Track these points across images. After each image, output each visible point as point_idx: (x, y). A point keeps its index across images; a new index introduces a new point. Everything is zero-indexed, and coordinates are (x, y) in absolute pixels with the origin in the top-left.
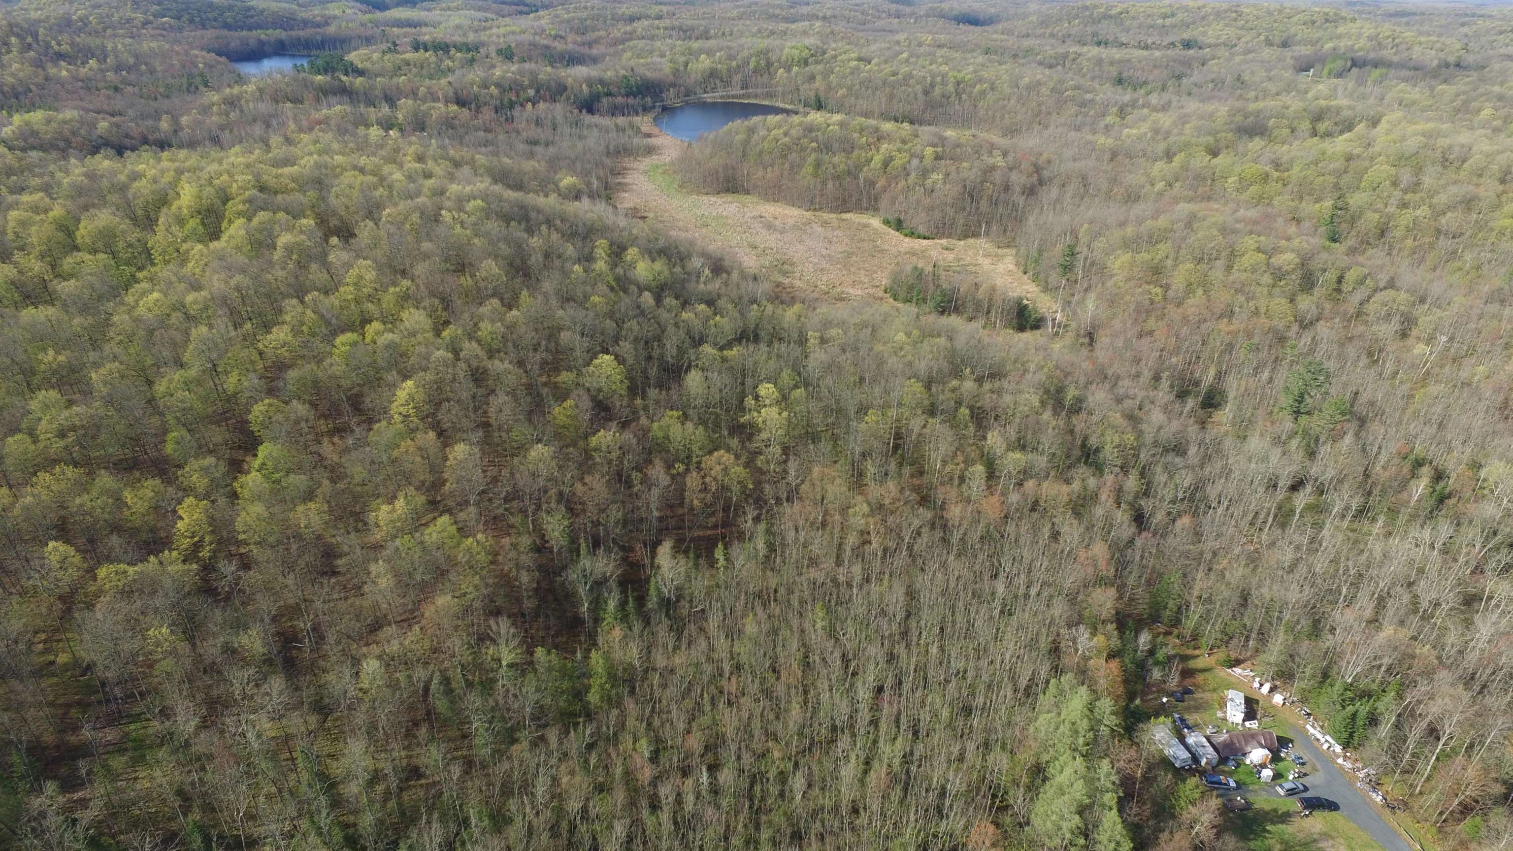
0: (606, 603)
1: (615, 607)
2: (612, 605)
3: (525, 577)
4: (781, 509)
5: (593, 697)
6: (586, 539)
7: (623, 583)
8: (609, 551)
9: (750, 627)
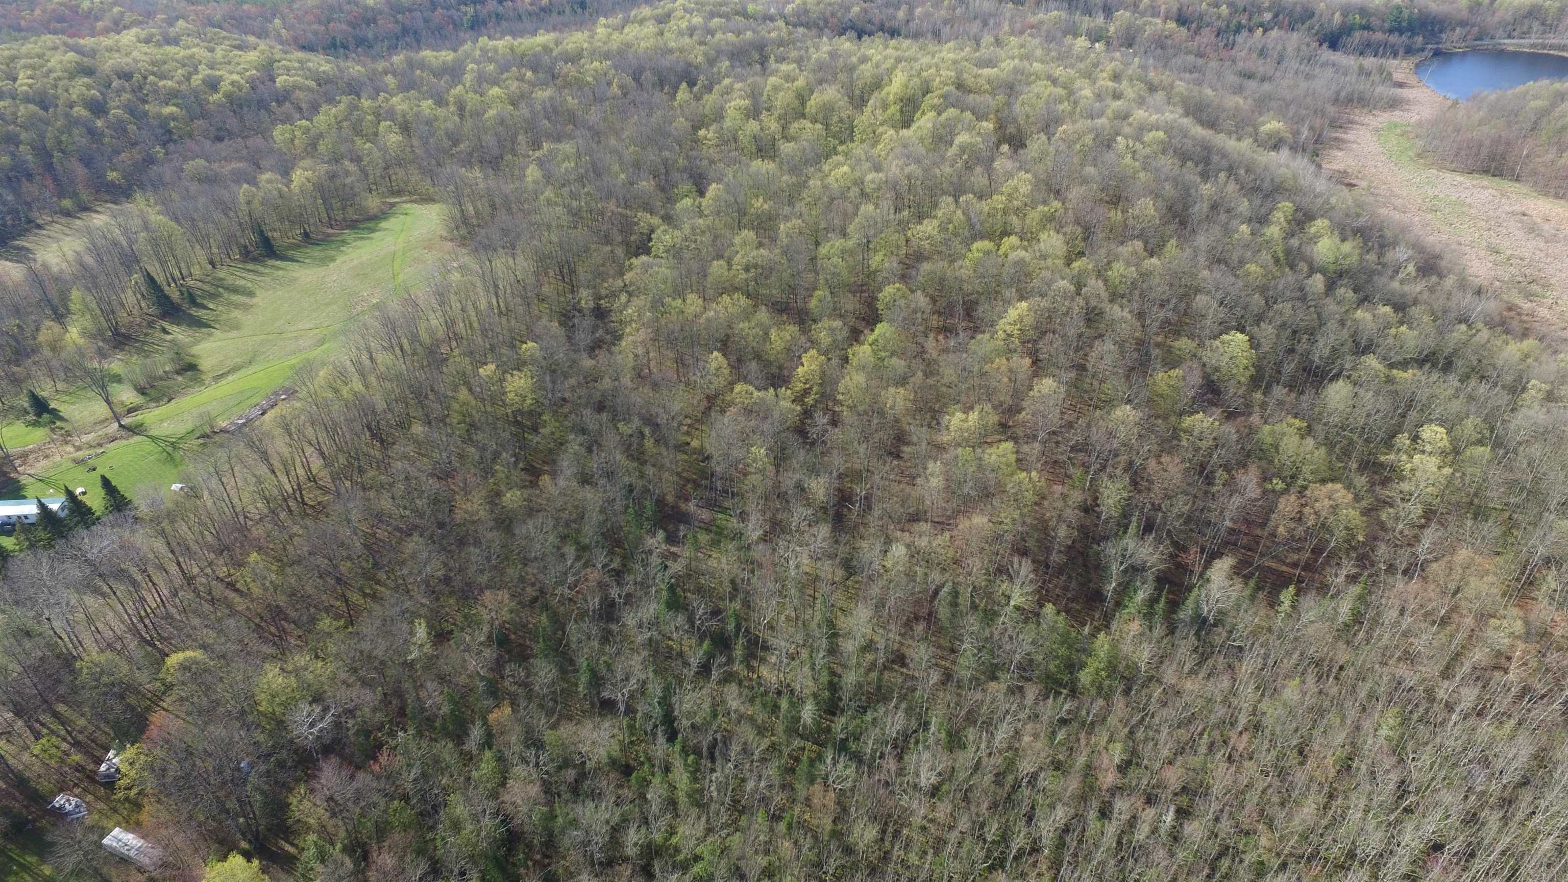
0: (1135, 591)
1: (1143, 600)
2: (1141, 595)
3: (1062, 531)
4: (1390, 580)
5: (1085, 677)
6: (1140, 519)
7: (1162, 580)
8: (1159, 540)
9: (1291, 692)
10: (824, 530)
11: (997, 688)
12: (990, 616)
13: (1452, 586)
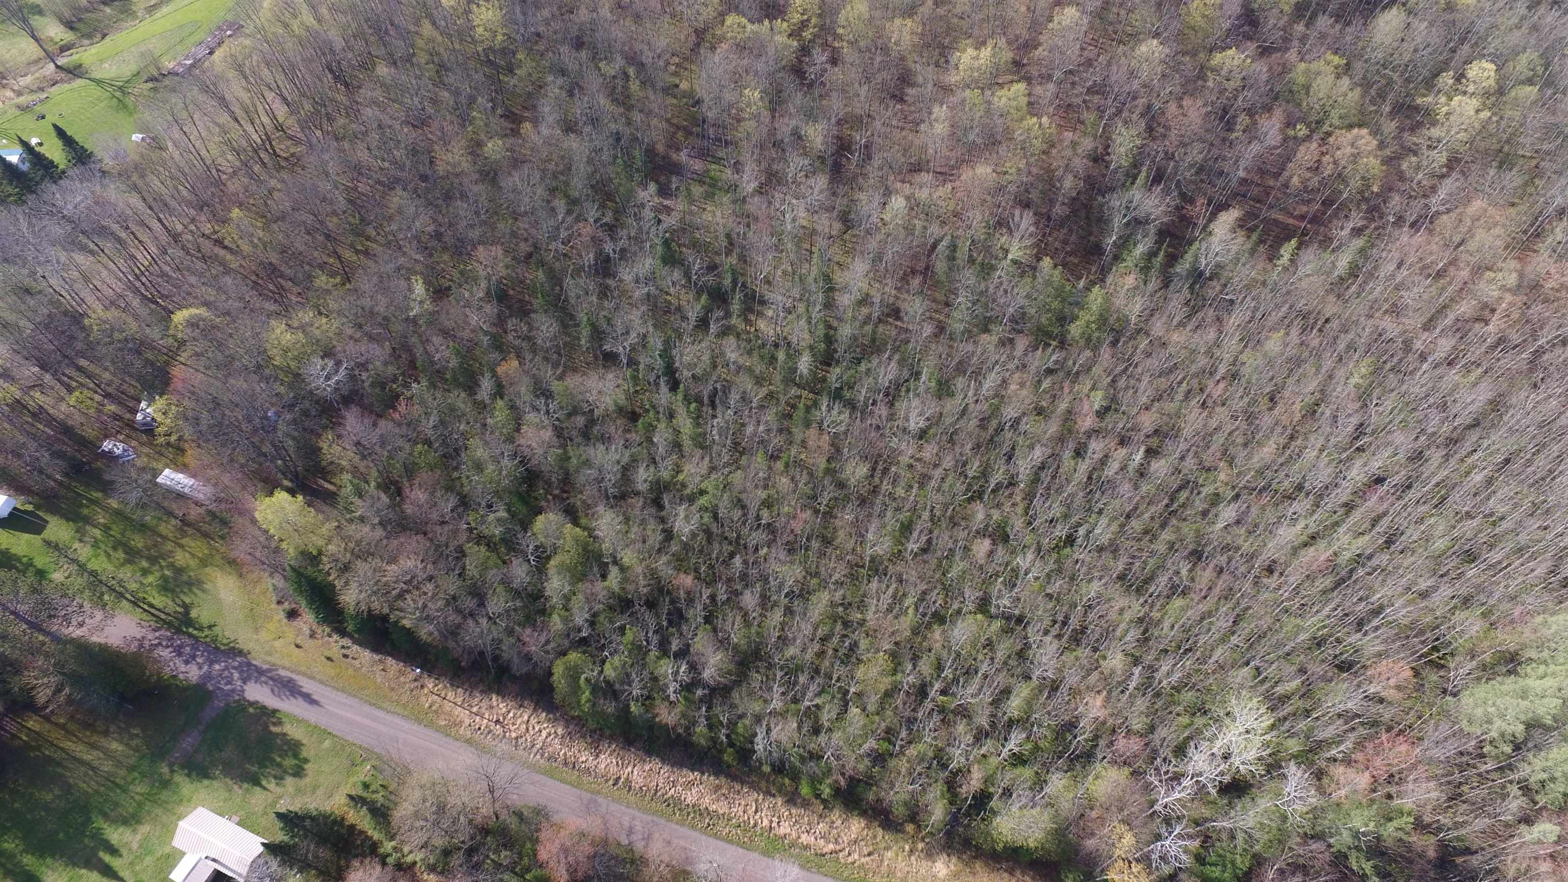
0: (1135, 245)
1: (1142, 254)
2: (1140, 250)
3: (1068, 183)
5: (1075, 330)
6: (1150, 169)
7: (1164, 233)
8: (1167, 192)
9: (1273, 344)
10: (821, 182)
11: (988, 340)
12: (987, 270)
13: (1457, 239)
